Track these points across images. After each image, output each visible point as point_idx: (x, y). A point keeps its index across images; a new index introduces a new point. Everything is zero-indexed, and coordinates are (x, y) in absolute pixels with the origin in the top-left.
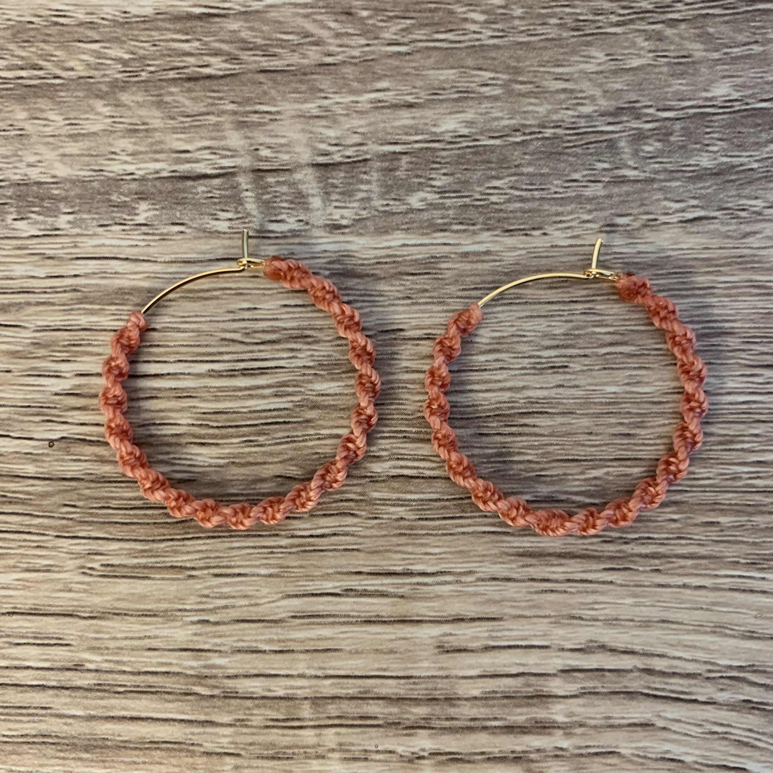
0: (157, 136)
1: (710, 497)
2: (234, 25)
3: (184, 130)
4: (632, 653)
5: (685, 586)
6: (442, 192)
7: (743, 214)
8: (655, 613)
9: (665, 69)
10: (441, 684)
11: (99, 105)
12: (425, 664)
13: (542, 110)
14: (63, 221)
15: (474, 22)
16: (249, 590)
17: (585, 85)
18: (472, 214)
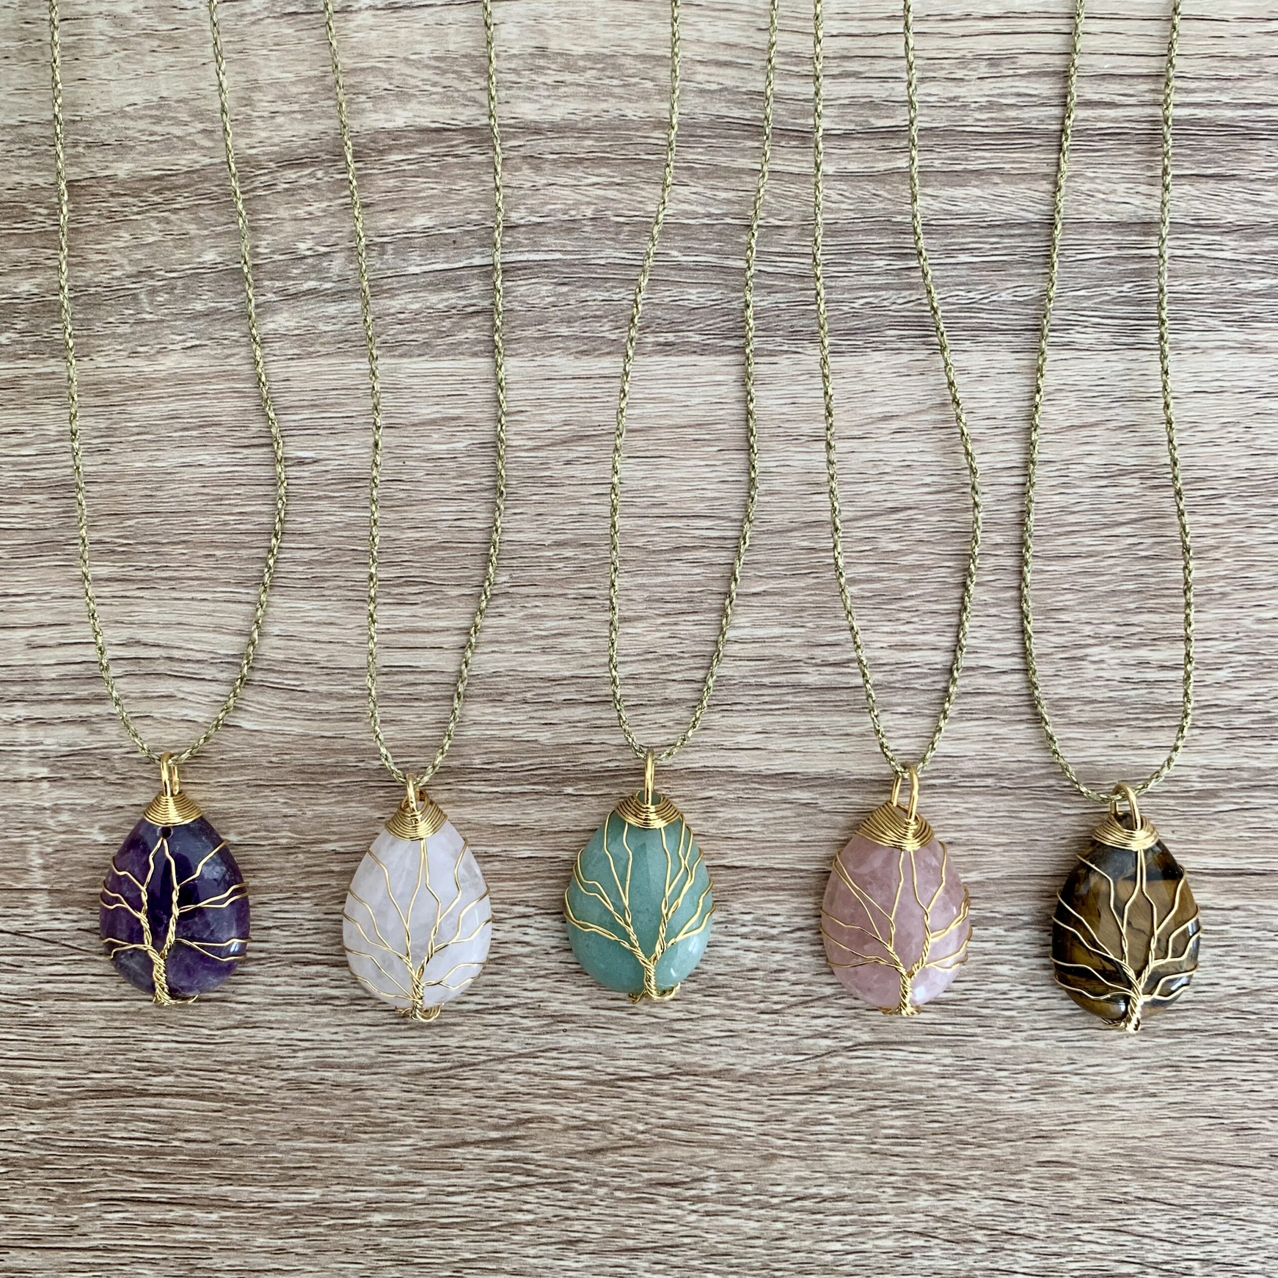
1: (209, 537)
4: (158, 646)
5: (192, 599)
7: (225, 342)
8: (174, 618)
9: (171, 244)
10: (30, 670)
12: (19, 656)
13: (87, 275)
15: (40, 215)
17: (117, 257)
18: (42, 347)
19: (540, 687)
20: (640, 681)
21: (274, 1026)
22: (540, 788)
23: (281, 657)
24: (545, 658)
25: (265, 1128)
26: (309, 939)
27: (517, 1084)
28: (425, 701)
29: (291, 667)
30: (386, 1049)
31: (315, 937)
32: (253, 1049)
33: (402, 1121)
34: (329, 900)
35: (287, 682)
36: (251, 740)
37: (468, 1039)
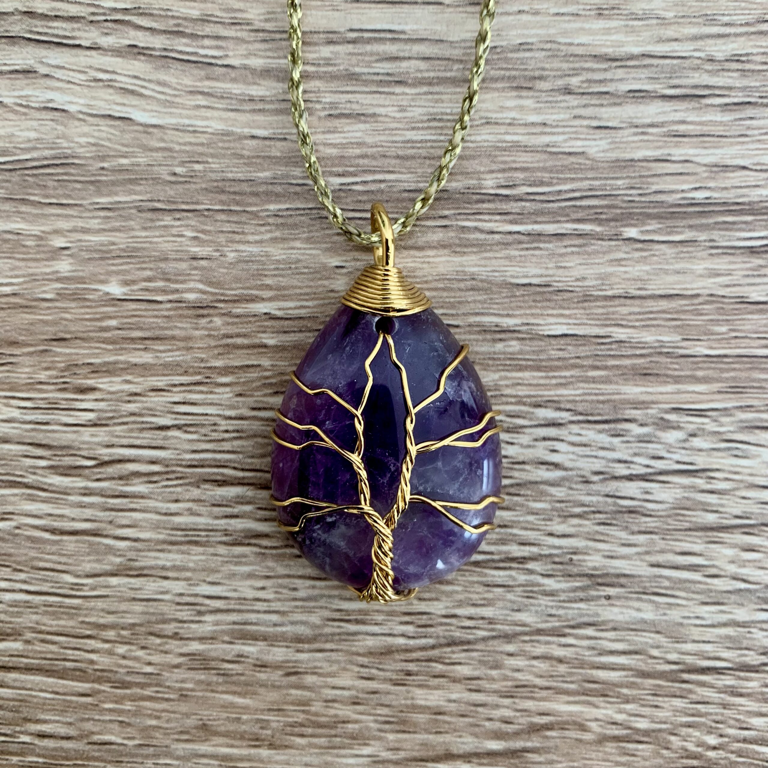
19: (593, 70)
20: (748, 66)
21: (170, 574)
22: (587, 227)
23: (195, 13)
24: (601, 24)
25: (154, 722)
26: (227, 446)
27: (531, 673)
28: (414, 85)
29: (209, 29)
30: (337, 615)
31: (236, 443)
32: (138, 607)
33: (356, 722)
34: (257, 389)
35: (202, 52)
36: (145, 140)
37: (460, 604)
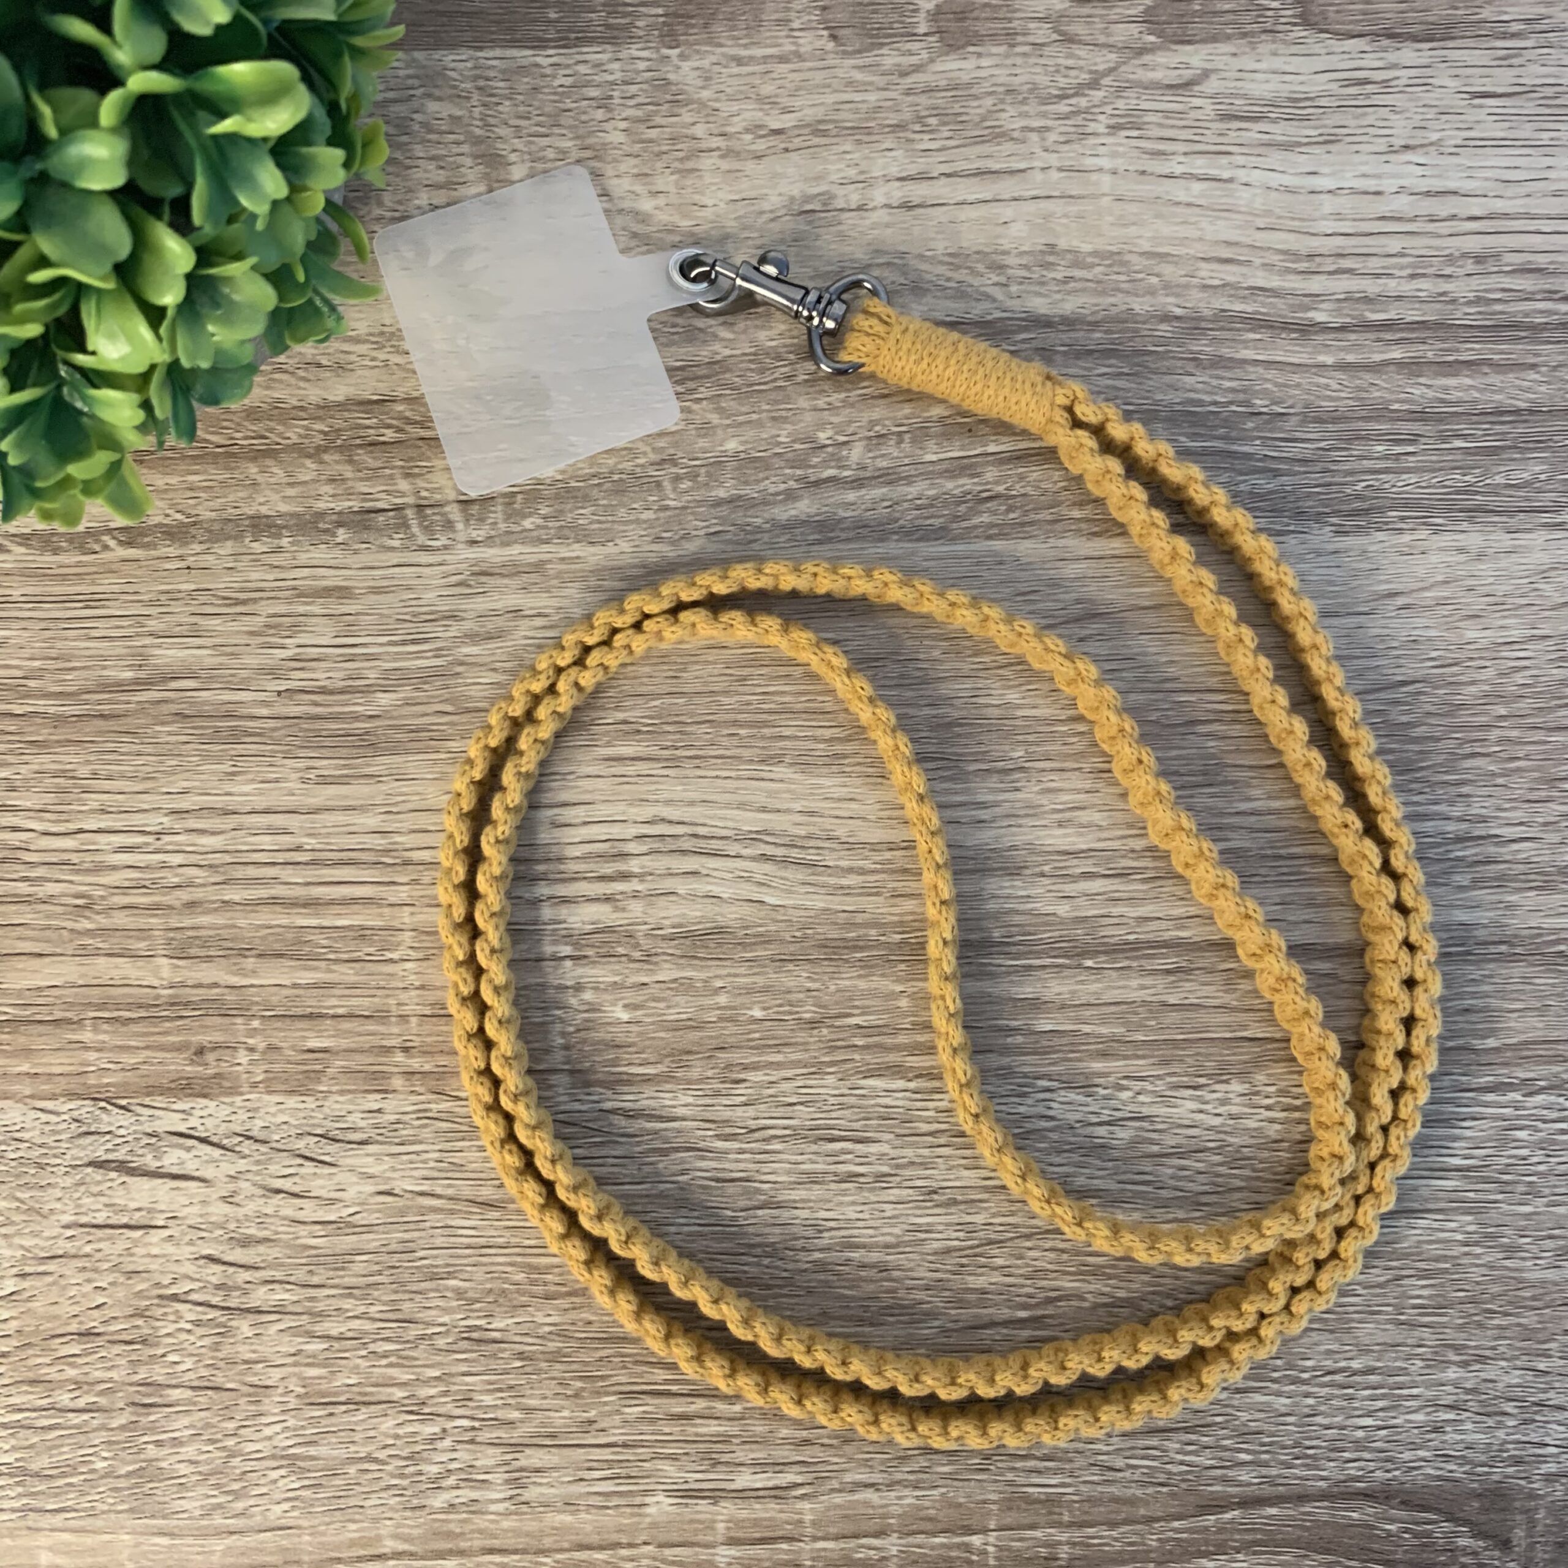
0: (350, 484)
2: (400, 408)
3: (368, 479)
6: (545, 518)
11: (308, 462)
14: (285, 542)
16: (420, 789)
